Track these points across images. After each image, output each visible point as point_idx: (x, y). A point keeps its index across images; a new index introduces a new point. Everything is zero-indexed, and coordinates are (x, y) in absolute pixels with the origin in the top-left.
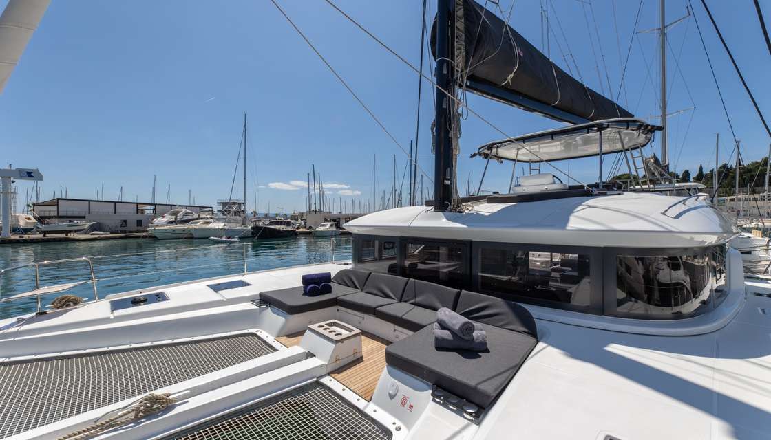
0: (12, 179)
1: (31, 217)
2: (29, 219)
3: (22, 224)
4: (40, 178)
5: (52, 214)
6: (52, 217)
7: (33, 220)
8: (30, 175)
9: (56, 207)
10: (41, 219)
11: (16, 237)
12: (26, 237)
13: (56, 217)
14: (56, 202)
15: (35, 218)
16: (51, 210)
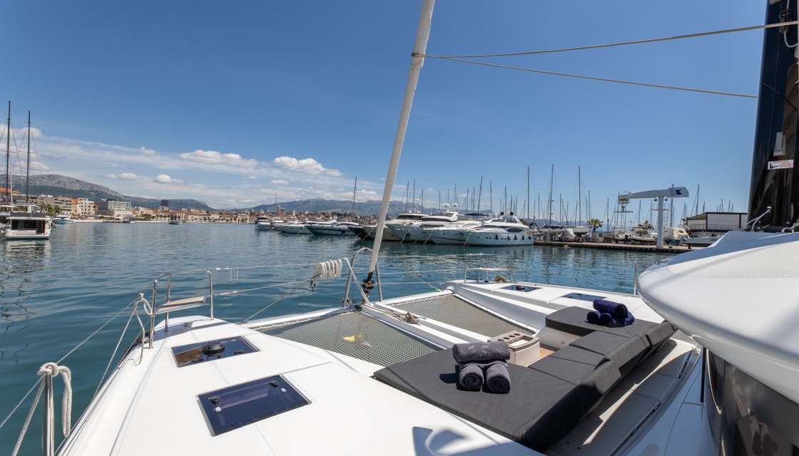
0: (665, 198)
1: (683, 230)
2: (682, 232)
3: (676, 236)
4: (687, 195)
5: (701, 228)
6: (701, 231)
7: (685, 233)
8: (679, 192)
9: (705, 221)
10: (692, 232)
11: (666, 247)
12: (674, 247)
13: (704, 231)
14: (705, 216)
15: (687, 231)
16: (701, 224)
